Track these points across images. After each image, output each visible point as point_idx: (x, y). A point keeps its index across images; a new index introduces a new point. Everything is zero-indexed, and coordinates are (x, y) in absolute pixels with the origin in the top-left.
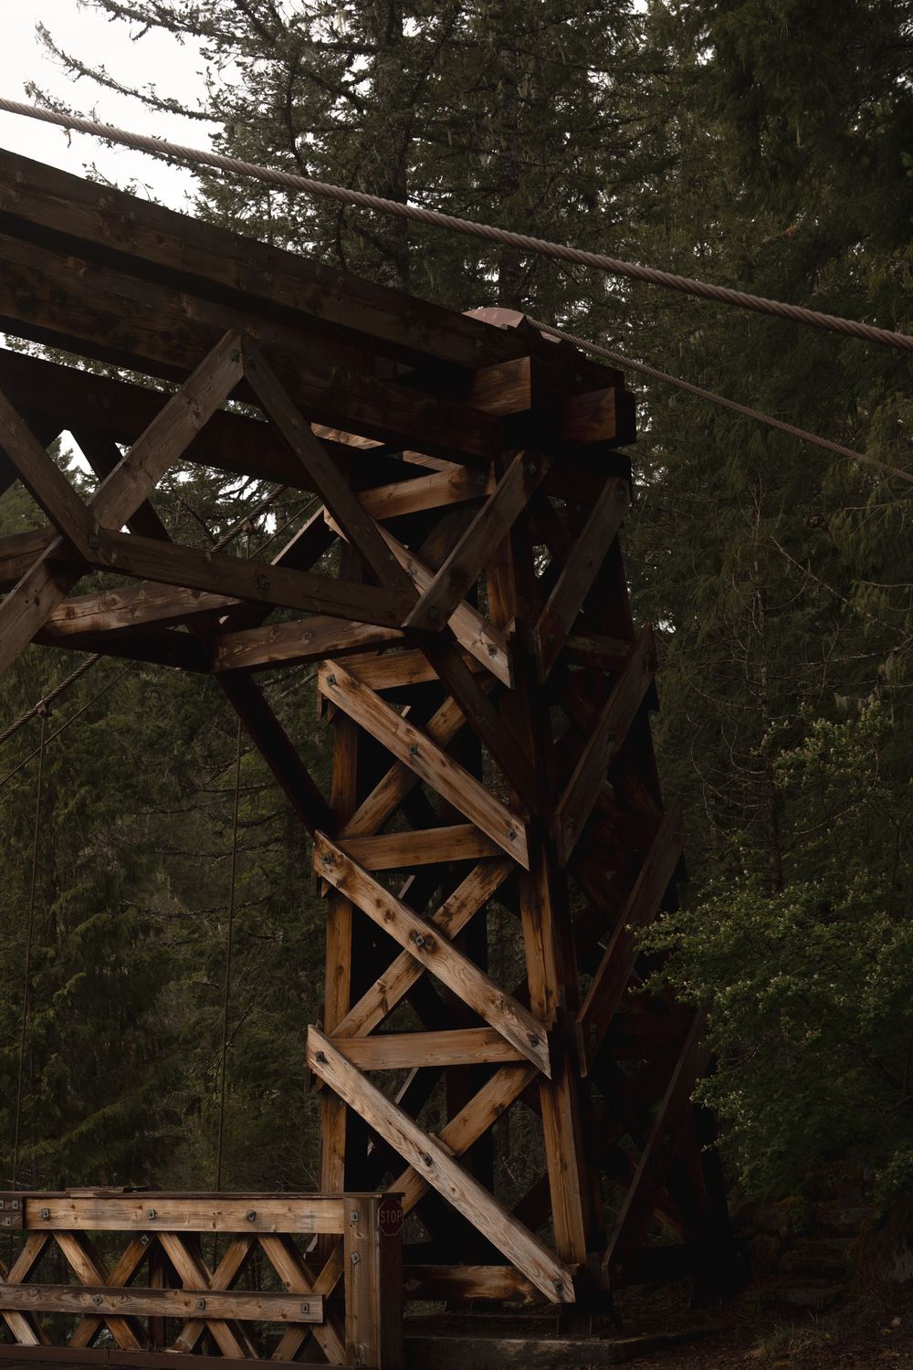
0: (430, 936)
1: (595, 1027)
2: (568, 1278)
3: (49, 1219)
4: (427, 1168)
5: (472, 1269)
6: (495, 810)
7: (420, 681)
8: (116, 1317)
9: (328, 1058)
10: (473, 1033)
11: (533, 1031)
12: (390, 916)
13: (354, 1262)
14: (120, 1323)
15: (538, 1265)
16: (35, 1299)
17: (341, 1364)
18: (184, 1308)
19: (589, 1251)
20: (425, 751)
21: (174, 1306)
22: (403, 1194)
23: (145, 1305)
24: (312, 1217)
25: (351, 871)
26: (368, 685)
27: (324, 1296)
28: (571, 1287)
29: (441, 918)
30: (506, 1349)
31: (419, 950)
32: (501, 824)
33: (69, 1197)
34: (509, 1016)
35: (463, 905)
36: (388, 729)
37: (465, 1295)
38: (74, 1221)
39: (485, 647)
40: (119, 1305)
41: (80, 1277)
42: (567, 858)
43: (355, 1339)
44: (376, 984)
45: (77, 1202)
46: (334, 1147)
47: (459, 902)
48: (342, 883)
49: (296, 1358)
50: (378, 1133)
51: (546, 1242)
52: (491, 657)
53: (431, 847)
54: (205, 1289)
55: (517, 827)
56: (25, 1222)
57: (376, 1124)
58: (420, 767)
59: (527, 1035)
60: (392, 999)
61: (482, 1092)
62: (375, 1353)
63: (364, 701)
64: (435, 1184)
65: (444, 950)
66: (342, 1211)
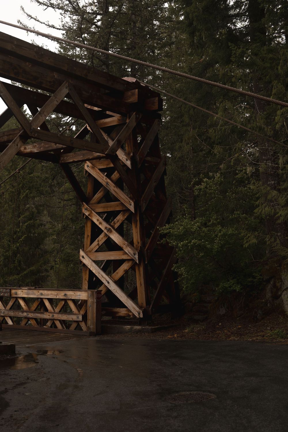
0: (110, 228)
1: (149, 251)
2: (141, 312)
3: (16, 294)
4: (108, 284)
5: (118, 309)
6: (127, 198)
8: (32, 318)
9: (85, 257)
10: (120, 252)
12: (100, 223)
13: (90, 306)
14: (33, 320)
15: (134, 308)
16: (12, 313)
17: (86, 331)
18: (49, 317)
19: (146, 305)
20: (110, 184)
21: (46, 316)
22: (102, 290)
23: (39, 316)
24: (80, 295)
25: (91, 212)
26: (97, 167)
27: (82, 315)
28: (142, 314)
29: (113, 224)
30: (126, 328)
31: (107, 231)
32: (128, 201)
33: (21, 289)
34: (129, 248)
35: (118, 221)
36: (102, 178)
37: (116, 315)
38: (22, 295)
39: (125, 159)
40: (33, 315)
41: (24, 309)
42: (143, 211)
43: (89, 325)
44: (97, 240)
45: (23, 290)
46: (86, 279)
47: (117, 220)
48: (89, 215)
49: (75, 329)
50: (96, 275)
51: (136, 303)
52: (126, 161)
53: (111, 207)
54: (54, 312)
55: (132, 203)
56: (11, 295)
57: (96, 273)
58: (109, 187)
59: (133, 253)
60: (101, 243)
61: (121, 266)
62: (94, 329)
63: (96, 171)
64: (110, 288)
65: (113, 232)
66: (87, 294)
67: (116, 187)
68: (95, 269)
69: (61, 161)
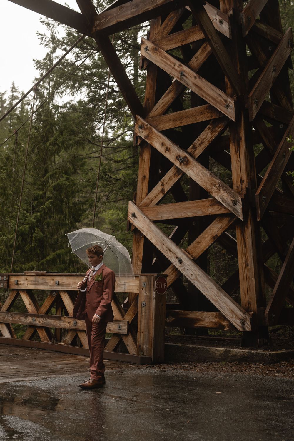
0: (186, 157)
1: (264, 197)
2: (248, 319)
3: (17, 284)
4: (180, 265)
5: (199, 313)
6: (220, 95)
7: (186, 43)
8: (41, 327)
9: (137, 215)
10: (204, 201)
11: (234, 198)
12: (167, 150)
13: (143, 306)
14: (42, 330)
15: (233, 312)
16: (10, 318)
17: (134, 354)
18: (68, 325)
19: (258, 306)
20: (187, 73)
21: (65, 323)
22: (168, 276)
23: (52, 323)
24: (125, 285)
25: (151, 131)
26: (163, 49)
27: (128, 322)
28: (249, 323)
29: (191, 150)
30: (214, 352)
31: (180, 164)
32: (222, 102)
33: (25, 275)
34: (223, 192)
35: (202, 143)
36: (171, 66)
37: (195, 325)
38: (26, 285)
39: (218, 21)
40: (41, 322)
41: (28, 310)
42: (254, 118)
43: (141, 343)
44: (160, 182)
45: (29, 278)
46: (138, 256)
47: (200, 141)
48: (147, 137)
49: (114, 350)
50: (157, 249)
51: (237, 300)
52: (221, 25)
53: (188, 117)
55: (230, 102)
56: (8, 286)
57: (157, 244)
58: (185, 81)
59: (232, 200)
60: (167, 188)
61: (207, 229)
62: (151, 350)
63: (161, 56)
64: (183, 272)
65: (192, 163)
66: (138, 282)
67: (199, 78)
68: (156, 236)
69: (96, 27)
